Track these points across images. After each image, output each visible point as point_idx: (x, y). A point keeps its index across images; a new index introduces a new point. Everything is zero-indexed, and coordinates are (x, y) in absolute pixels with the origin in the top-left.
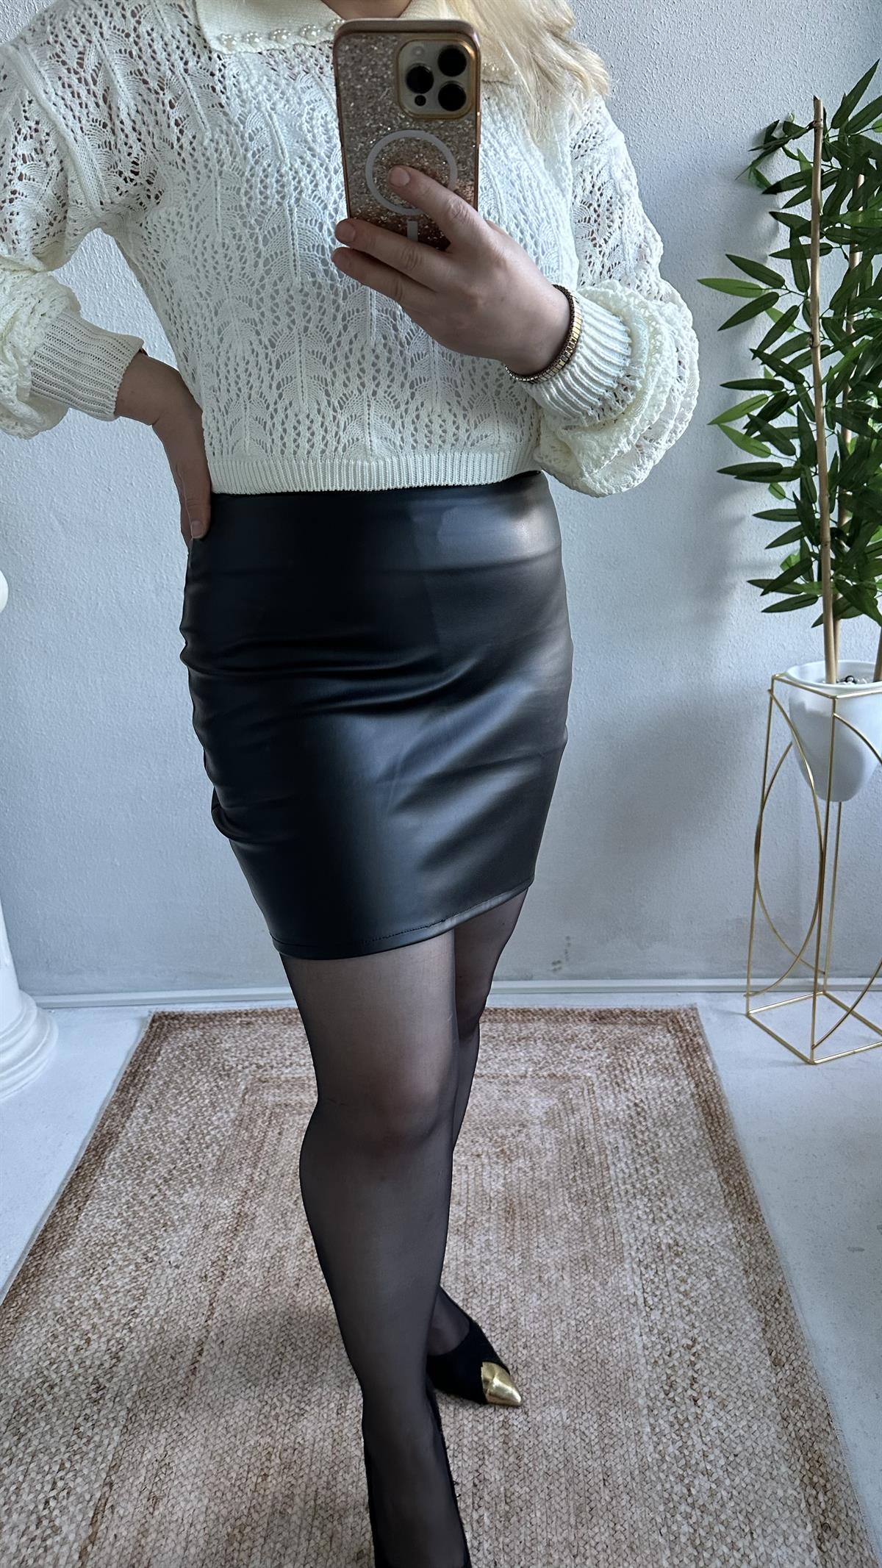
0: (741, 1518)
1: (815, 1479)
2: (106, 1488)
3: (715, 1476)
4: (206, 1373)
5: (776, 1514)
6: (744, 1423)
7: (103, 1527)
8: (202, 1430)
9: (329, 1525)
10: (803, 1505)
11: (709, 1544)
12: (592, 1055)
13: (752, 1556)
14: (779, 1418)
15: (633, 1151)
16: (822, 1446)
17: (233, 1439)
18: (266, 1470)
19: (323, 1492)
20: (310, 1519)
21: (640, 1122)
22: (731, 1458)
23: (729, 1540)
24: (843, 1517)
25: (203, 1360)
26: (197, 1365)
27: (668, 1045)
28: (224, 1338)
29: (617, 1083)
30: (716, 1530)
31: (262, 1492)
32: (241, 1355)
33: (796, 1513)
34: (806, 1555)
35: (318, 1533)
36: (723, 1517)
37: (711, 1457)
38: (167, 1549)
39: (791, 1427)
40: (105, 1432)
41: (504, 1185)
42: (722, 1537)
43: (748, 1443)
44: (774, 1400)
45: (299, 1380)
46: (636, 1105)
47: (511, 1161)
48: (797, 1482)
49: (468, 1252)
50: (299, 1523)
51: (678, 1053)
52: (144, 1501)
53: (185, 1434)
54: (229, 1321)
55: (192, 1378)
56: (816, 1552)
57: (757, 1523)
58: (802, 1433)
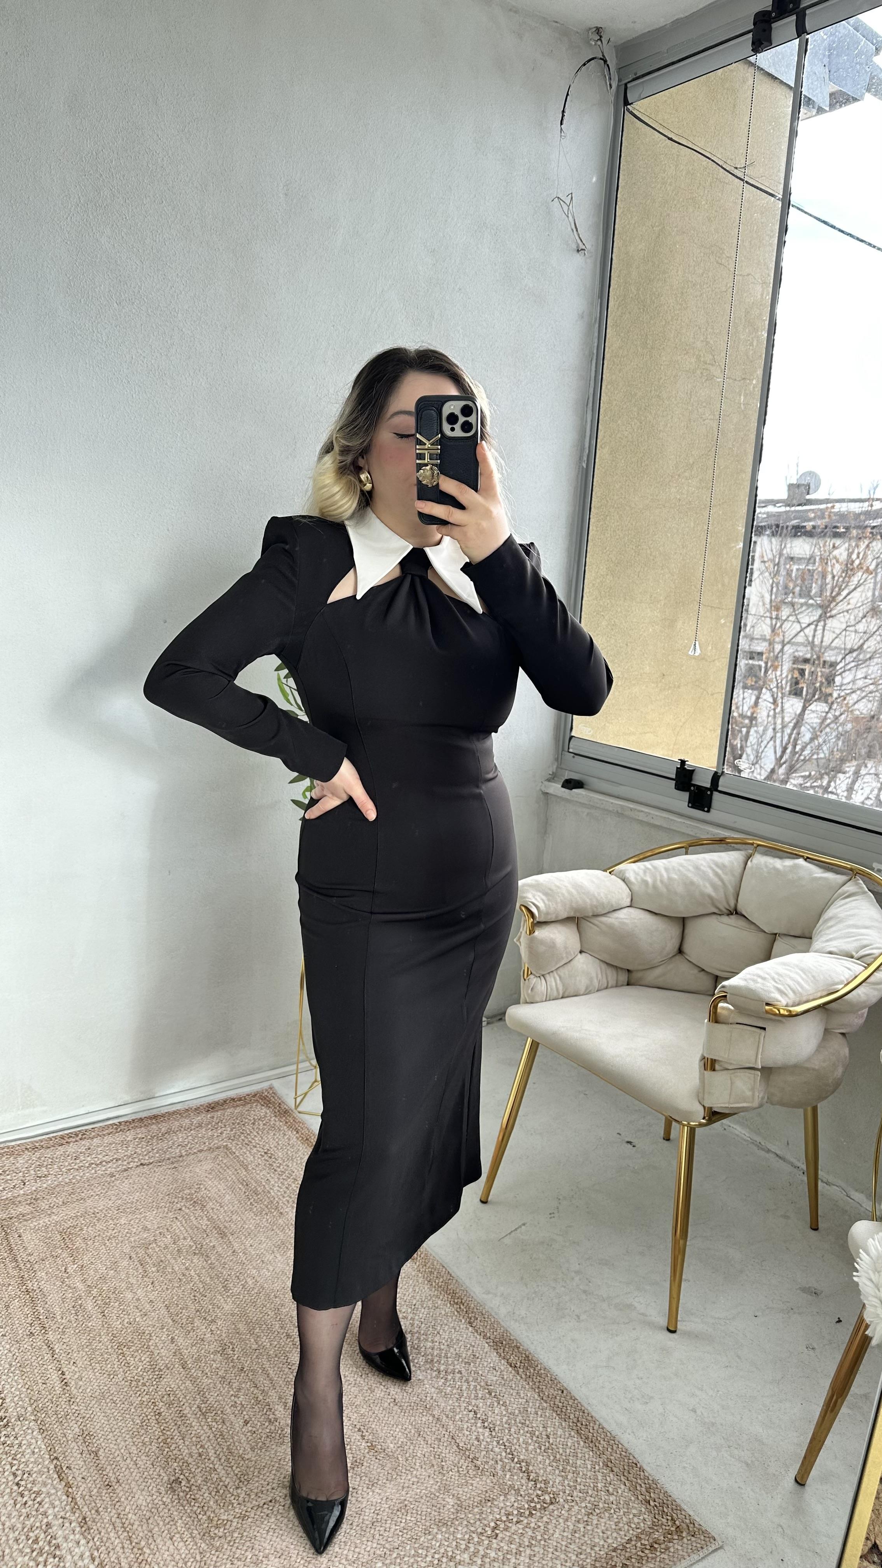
0: (431, 1329)
1: (456, 1301)
2: (55, 1462)
3: (409, 1318)
4: (76, 1384)
5: (445, 1321)
6: (411, 1290)
7: (70, 1478)
8: (98, 1410)
9: (218, 1418)
10: (456, 1313)
11: (422, 1345)
12: (219, 1131)
13: (444, 1341)
14: (426, 1282)
15: (279, 1179)
16: (452, 1286)
17: (123, 1406)
18: (158, 1411)
19: (203, 1406)
20: (204, 1420)
21: (274, 1162)
22: (413, 1307)
23: (430, 1340)
24: (475, 1310)
25: (68, 1377)
26: (65, 1381)
27: (266, 1113)
28: (73, 1361)
29: (246, 1144)
30: (422, 1338)
31: (163, 1421)
32: (93, 1365)
33: (454, 1318)
34: (467, 1331)
35: (214, 1424)
36: (422, 1332)
37: (403, 1310)
38: (124, 1469)
39: (434, 1284)
40: (28, 1437)
41: (208, 1220)
42: (427, 1340)
43: (418, 1298)
44: (420, 1275)
45: (144, 1362)
46: (265, 1153)
47: (205, 1207)
48: (449, 1305)
49: (209, 1262)
50: (198, 1424)
51: (275, 1116)
52: (88, 1456)
53: (88, 1416)
54: (70, 1351)
55: (68, 1388)
56: (471, 1329)
57: (439, 1328)
58: (440, 1284)
